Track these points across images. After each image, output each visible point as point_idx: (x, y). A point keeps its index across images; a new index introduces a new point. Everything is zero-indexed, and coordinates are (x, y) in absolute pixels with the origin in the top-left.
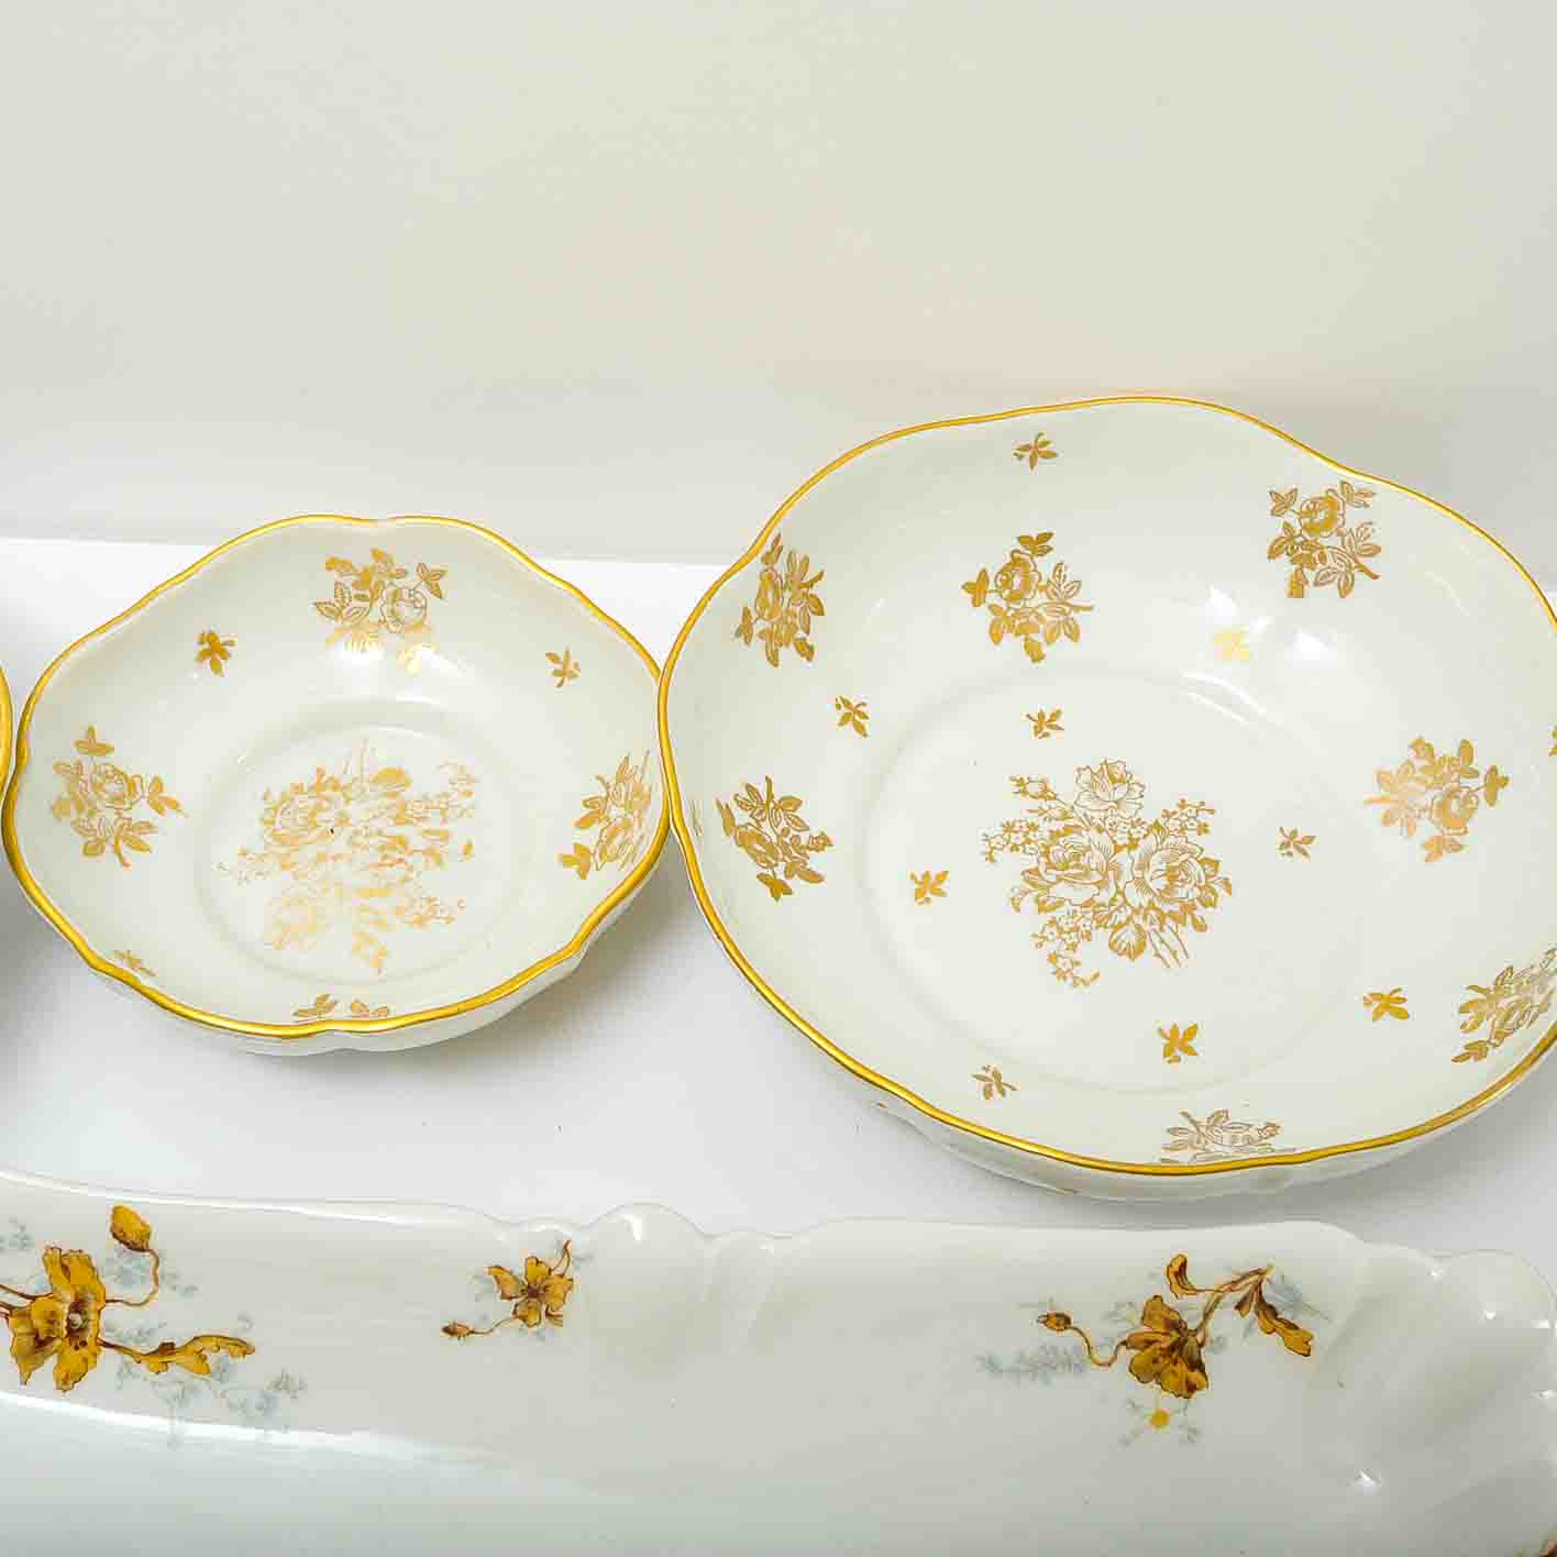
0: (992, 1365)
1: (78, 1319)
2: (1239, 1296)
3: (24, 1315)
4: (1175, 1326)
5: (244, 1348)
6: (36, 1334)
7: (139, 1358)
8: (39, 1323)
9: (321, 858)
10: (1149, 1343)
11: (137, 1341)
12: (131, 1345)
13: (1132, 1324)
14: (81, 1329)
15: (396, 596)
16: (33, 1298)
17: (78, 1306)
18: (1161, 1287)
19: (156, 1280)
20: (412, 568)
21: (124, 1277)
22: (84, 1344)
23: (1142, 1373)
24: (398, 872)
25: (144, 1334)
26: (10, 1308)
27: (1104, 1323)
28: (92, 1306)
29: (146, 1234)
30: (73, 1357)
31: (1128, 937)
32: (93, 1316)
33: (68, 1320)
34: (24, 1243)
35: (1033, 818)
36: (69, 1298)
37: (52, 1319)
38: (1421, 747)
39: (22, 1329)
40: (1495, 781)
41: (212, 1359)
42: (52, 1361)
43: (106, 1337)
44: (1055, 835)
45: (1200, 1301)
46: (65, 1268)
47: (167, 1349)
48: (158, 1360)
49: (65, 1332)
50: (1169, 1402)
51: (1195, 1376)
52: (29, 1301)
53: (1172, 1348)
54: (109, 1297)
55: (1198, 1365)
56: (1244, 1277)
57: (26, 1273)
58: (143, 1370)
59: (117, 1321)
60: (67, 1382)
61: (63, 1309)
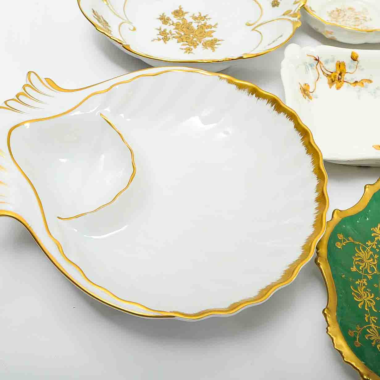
1: (340, 77)
3: (330, 76)
5: (370, 81)
6: (332, 80)
7: (351, 84)
8: (333, 77)
9: (343, 21)
11: (350, 81)
12: (349, 82)
14: (341, 79)
16: (332, 73)
17: (340, 74)
19: (357, 67)
21: (350, 67)
22: (341, 81)
24: (359, 22)
25: (352, 79)
26: (328, 75)
28: (343, 74)
29: (357, 57)
30: (339, 84)
32: (343, 76)
33: (338, 77)
34: (333, 61)
36: (339, 72)
37: (335, 77)
39: (330, 79)
41: (364, 84)
42: (335, 85)
43: (345, 80)
46: (339, 66)
47: (356, 82)
48: (354, 84)
49: (337, 79)
52: (331, 73)
54: (346, 72)
57: (332, 67)
58: (352, 86)
59: (347, 77)
60: (338, 88)
61: (338, 75)
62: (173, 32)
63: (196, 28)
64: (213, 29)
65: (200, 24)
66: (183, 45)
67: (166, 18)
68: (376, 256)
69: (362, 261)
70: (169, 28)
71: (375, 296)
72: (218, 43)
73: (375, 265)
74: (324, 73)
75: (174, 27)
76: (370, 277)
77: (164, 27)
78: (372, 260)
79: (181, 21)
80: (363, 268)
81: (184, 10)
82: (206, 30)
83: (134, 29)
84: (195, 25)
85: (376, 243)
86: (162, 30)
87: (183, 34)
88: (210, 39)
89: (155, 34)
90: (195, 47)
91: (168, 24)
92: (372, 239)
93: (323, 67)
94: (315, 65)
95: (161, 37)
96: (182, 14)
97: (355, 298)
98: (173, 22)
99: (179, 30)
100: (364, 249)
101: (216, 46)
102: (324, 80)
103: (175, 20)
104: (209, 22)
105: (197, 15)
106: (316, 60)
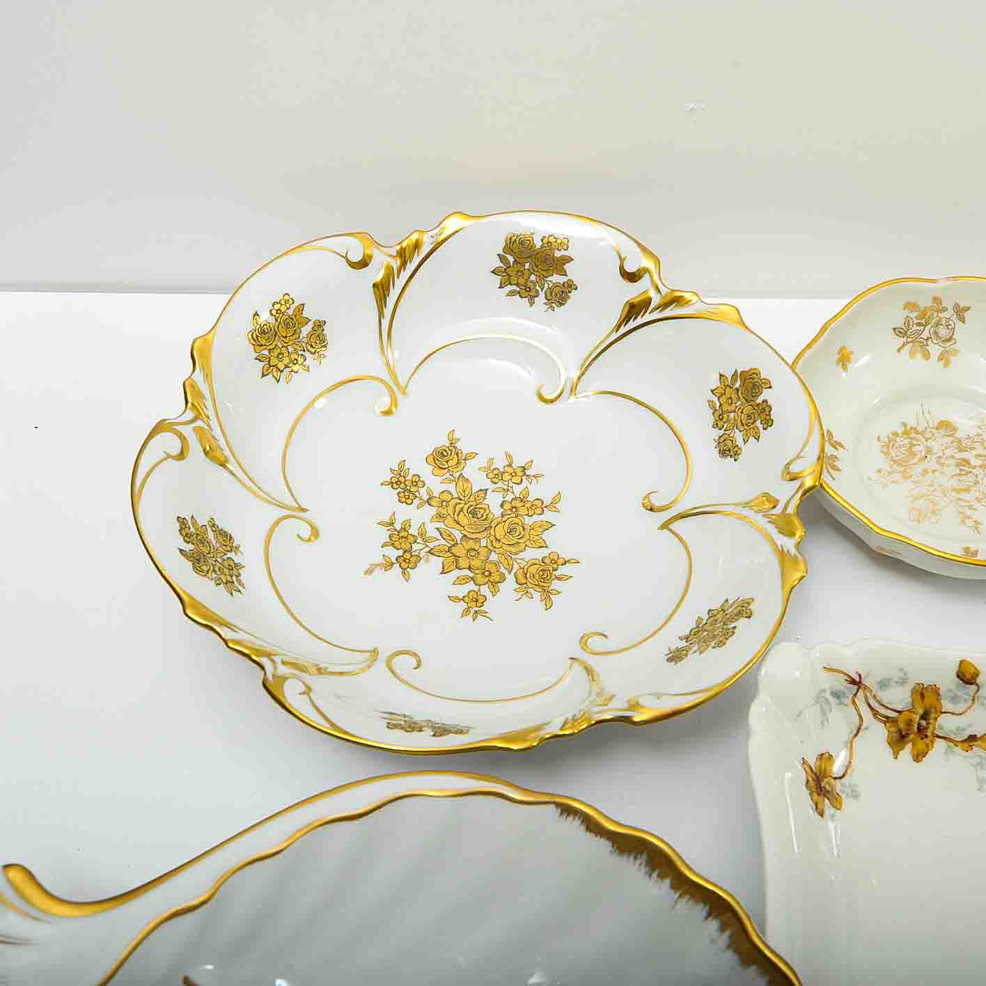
1: (924, 723)
3: (894, 721)
6: (900, 731)
7: (956, 743)
8: (902, 725)
9: (925, 472)
11: (955, 735)
12: (952, 736)
14: (926, 728)
15: (938, 324)
16: (899, 712)
17: (925, 716)
19: (973, 700)
20: (950, 307)
21: (954, 699)
22: (926, 736)
25: (960, 730)
26: (887, 717)
28: (933, 716)
29: (976, 674)
30: (921, 744)
32: (931, 721)
33: (919, 724)
34: (903, 681)
36: (921, 711)
37: (909, 723)
39: (892, 729)
42: (909, 746)
43: (937, 732)
46: (922, 696)
47: (972, 738)
48: (966, 745)
49: (916, 730)
52: (897, 714)
54: (943, 710)
57: (898, 698)
58: (958, 750)
59: (945, 723)
60: (918, 757)
61: (916, 718)
62: (431, 531)
63: (496, 511)
64: (548, 516)
65: (510, 497)
66: (460, 581)
67: (409, 477)
70: (419, 517)
72: (562, 570)
74: (875, 713)
75: (433, 511)
77: (405, 513)
79: (451, 488)
81: (464, 447)
82: (528, 521)
83: (315, 532)
84: (493, 502)
86: (398, 527)
87: (458, 535)
88: (538, 554)
89: (375, 545)
90: (494, 585)
91: (416, 502)
93: (875, 697)
94: (851, 696)
95: (393, 553)
96: (455, 460)
98: (429, 492)
99: (449, 521)
101: (555, 585)
102: (878, 733)
103: (435, 484)
104: (536, 491)
105: (500, 464)
106: (853, 682)
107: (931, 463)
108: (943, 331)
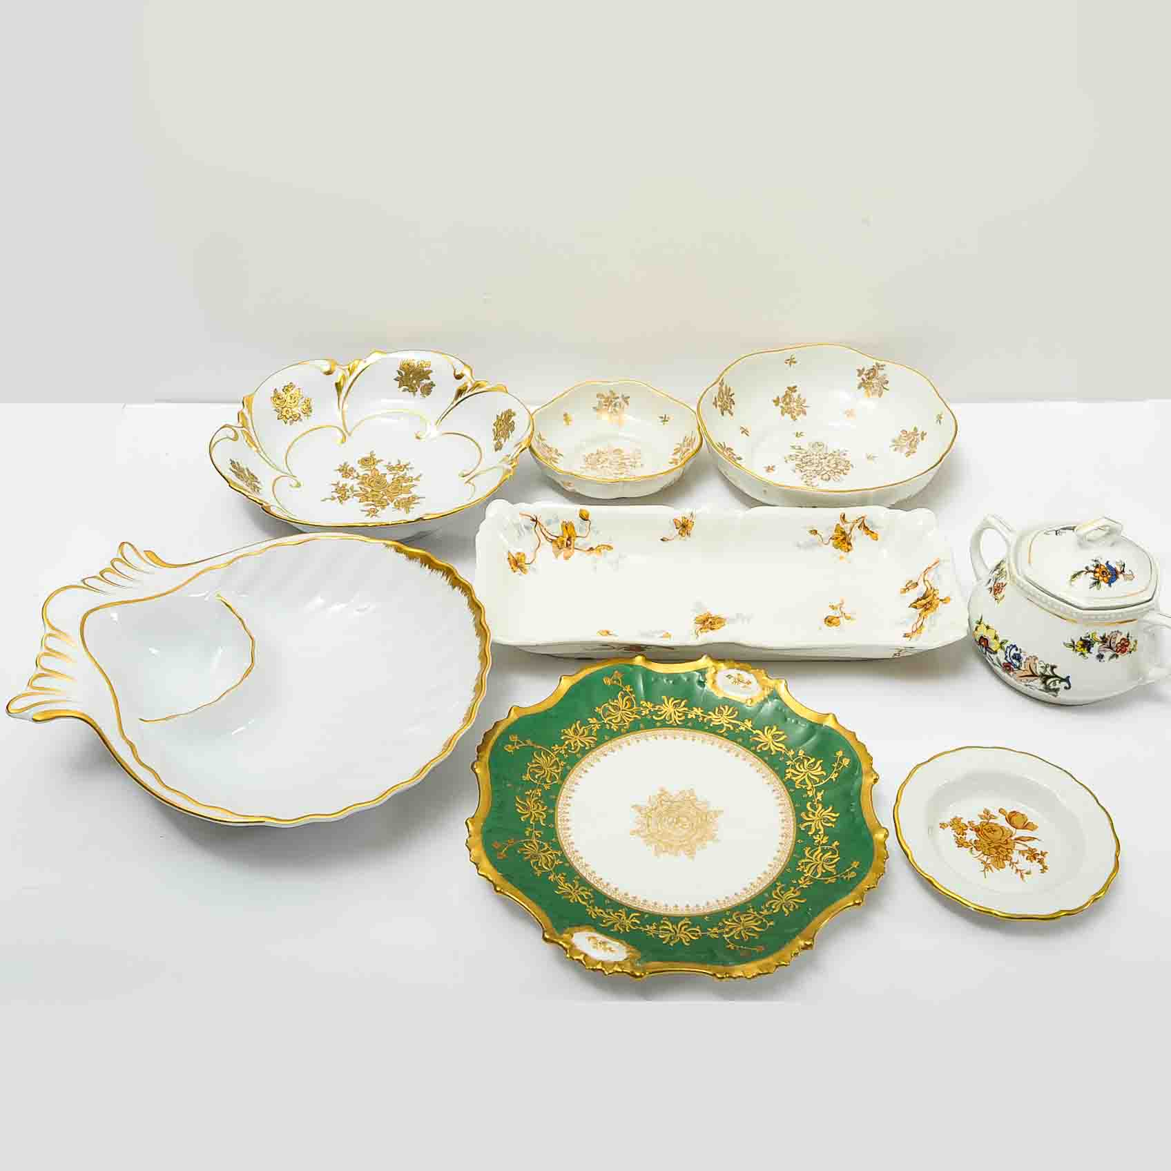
0: (799, 546)
1: (569, 542)
2: (858, 524)
3: (555, 542)
4: (843, 533)
5: (610, 548)
6: (558, 546)
7: (584, 551)
8: (559, 543)
10: (837, 538)
12: (582, 548)
13: (833, 533)
14: (570, 545)
15: (615, 405)
16: (557, 537)
17: (569, 539)
18: (839, 522)
19: (589, 529)
20: (620, 396)
21: (581, 530)
22: (570, 548)
23: (836, 547)
24: (624, 470)
25: (585, 545)
26: (552, 540)
27: (827, 532)
28: (573, 538)
29: (588, 516)
30: (568, 552)
31: (826, 477)
32: (572, 541)
33: (567, 544)
34: (557, 521)
35: (798, 454)
36: (567, 536)
37: (562, 542)
38: (904, 431)
39: (555, 545)
40: (923, 434)
41: (602, 551)
42: (562, 553)
43: (576, 547)
44: (804, 457)
45: (849, 526)
46: (566, 528)
47: (591, 549)
48: (589, 552)
49: (565, 546)
50: (843, 553)
51: (850, 547)
53: (843, 540)
54: (577, 536)
55: (849, 544)
56: (860, 519)
57: (556, 530)
58: (585, 555)
59: (578, 542)
60: (567, 558)
61: (565, 540)
62: (357, 488)
63: (390, 481)
64: (414, 482)
65: (397, 476)
66: (368, 505)
67: (348, 468)
68: (562, 763)
69: (541, 768)
70: (351, 482)
71: (549, 808)
72: (416, 501)
73: (558, 773)
74: (546, 538)
75: (358, 481)
76: (547, 787)
77: (343, 481)
78: (555, 767)
79: (369, 473)
80: (539, 777)
81: (377, 458)
82: (404, 484)
83: (299, 485)
84: (389, 479)
85: (566, 747)
86: (340, 485)
87: (369, 490)
88: (406, 496)
89: (329, 491)
90: (383, 507)
91: (351, 477)
92: (561, 743)
93: (545, 529)
94: (533, 527)
95: (336, 495)
96: (372, 462)
97: (518, 810)
98: (358, 474)
99: (366, 485)
100: (547, 754)
101: (413, 506)
102: (548, 547)
103: (361, 471)
104: (409, 474)
105: (394, 464)
106: (533, 520)
107: (607, 464)
108: (617, 409)
